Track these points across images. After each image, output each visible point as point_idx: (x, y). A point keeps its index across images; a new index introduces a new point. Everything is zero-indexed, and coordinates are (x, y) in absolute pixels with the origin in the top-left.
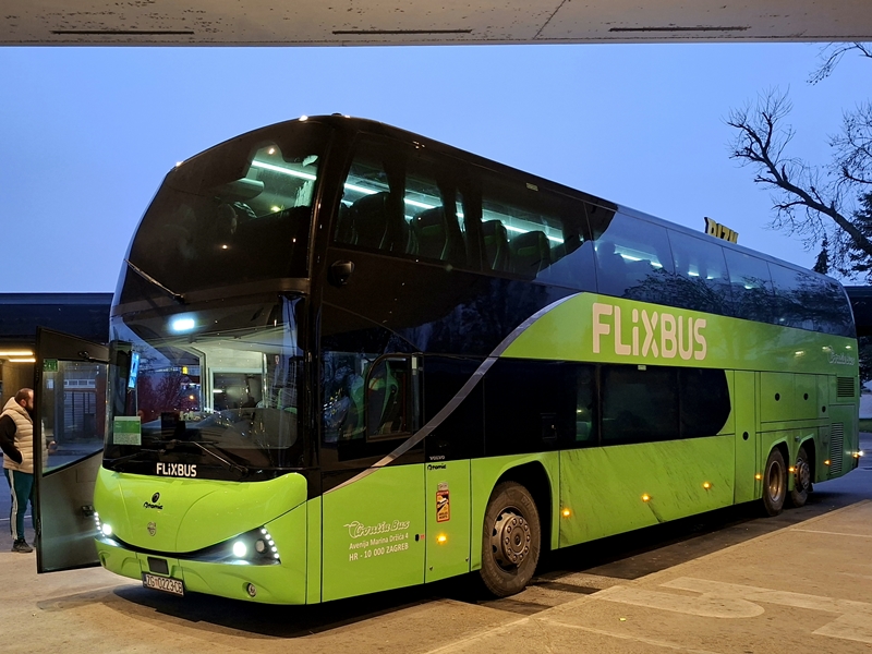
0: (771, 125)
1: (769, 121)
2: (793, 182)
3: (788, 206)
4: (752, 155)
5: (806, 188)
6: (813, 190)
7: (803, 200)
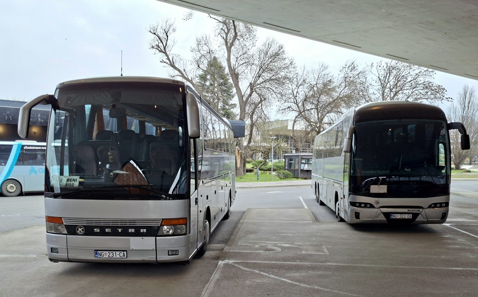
1: (167, 34)
2: (177, 66)
4: (159, 49)
5: (182, 70)
6: (185, 71)
7: (180, 74)
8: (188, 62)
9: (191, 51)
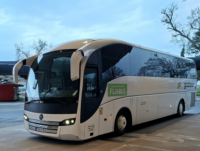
0: (172, 13)
1: (172, 12)
2: (177, 29)
3: (176, 35)
4: (167, 21)
5: (181, 31)
6: (183, 31)
7: (180, 34)
8: (185, 26)
9: (188, 19)
